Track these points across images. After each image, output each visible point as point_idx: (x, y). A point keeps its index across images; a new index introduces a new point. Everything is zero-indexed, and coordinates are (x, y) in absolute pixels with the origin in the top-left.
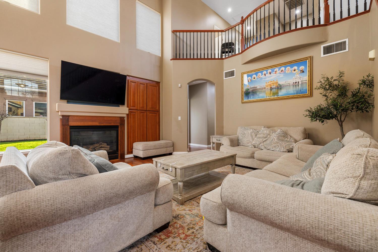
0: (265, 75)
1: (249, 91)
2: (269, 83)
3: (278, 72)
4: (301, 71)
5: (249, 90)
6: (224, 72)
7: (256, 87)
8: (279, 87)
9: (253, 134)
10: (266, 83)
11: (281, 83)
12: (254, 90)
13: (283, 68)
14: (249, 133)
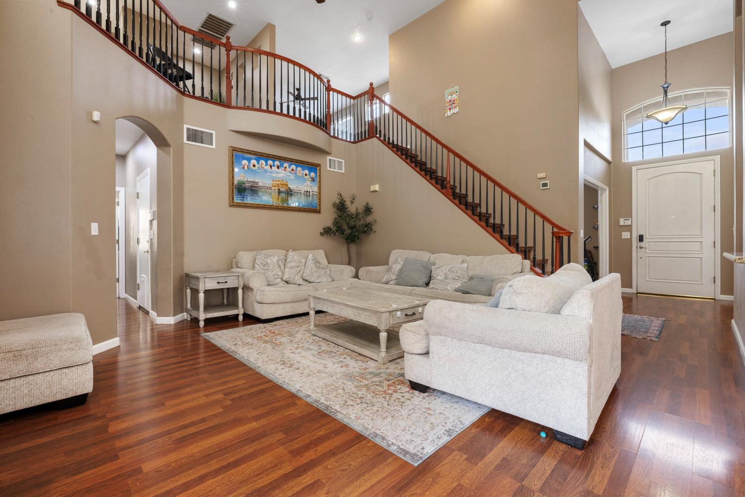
0: (271, 167)
1: (243, 185)
2: (277, 182)
3: (288, 170)
4: (312, 178)
5: (245, 184)
6: (185, 126)
7: (257, 181)
8: (290, 193)
9: (280, 263)
10: (273, 180)
11: (292, 186)
12: (254, 187)
13: (293, 167)
14: (275, 261)
